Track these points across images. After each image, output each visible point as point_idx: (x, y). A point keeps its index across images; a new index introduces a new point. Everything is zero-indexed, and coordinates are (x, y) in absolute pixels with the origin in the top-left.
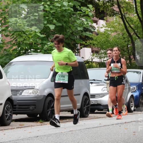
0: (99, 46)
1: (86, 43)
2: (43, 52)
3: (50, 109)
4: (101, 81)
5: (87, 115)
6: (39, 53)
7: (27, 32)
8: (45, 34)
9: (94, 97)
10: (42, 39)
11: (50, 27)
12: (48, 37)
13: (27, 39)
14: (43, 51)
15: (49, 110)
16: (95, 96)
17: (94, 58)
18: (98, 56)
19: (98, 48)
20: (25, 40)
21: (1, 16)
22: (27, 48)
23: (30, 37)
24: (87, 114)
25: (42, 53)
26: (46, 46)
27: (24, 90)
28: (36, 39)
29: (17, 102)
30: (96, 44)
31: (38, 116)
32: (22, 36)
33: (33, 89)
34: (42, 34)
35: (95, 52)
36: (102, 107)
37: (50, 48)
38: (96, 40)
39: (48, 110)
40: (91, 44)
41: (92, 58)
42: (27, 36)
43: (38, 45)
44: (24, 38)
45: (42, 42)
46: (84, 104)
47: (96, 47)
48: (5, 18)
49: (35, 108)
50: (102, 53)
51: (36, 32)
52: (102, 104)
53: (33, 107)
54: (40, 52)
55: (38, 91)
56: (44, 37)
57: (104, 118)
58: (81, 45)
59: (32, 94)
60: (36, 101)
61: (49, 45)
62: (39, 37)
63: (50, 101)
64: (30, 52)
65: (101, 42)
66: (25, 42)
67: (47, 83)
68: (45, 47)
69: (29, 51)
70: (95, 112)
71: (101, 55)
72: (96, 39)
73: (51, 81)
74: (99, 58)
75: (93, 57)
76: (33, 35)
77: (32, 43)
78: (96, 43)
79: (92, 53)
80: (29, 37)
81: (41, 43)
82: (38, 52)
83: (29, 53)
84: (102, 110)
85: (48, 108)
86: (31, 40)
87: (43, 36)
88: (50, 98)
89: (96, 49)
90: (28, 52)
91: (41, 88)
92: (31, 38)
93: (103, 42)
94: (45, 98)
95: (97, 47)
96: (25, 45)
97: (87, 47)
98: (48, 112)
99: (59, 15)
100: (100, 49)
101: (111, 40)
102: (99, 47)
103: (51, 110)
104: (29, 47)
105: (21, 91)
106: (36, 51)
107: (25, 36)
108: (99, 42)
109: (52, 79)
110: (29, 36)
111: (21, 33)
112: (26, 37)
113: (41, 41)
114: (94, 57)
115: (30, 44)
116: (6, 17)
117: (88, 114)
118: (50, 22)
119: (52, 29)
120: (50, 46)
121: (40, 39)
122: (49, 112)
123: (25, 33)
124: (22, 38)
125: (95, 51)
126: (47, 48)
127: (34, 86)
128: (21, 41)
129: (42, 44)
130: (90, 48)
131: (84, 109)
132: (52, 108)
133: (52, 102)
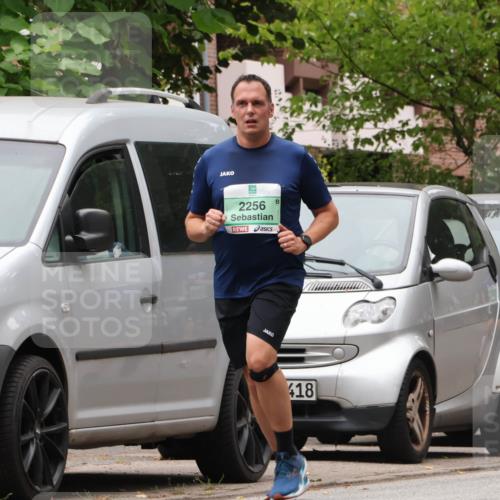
0: (331, 50)
1: (253, 30)
3: (38, 431)
4: (342, 263)
5: (256, 469)
9: (301, 360)
15: (31, 435)
16: (303, 351)
17: (299, 126)
18: (321, 114)
19: (324, 63)
24: (259, 461)
30: (311, 40)
35: (307, 90)
36: (343, 423)
38: (312, 16)
39: (25, 438)
40: (280, 37)
41: (286, 124)
46: (239, 400)
47: (313, 60)
50: (346, 96)
52: (346, 405)
57: (361, 487)
58: (223, 42)
63: (40, 380)
65: (341, 26)
70: (305, 448)
71: (344, 108)
72: (316, 6)
73: (46, 262)
74: (327, 123)
75: (293, 122)
78: (313, 34)
79: (289, 95)
84: (344, 438)
85: (26, 425)
89: (310, 70)
93: (352, 26)
94: (6, 368)
95: (318, 59)
97: (257, 59)
98: (25, 447)
100: (334, 68)
101: (405, 17)
102: (333, 60)
103: (42, 437)
108: (329, 29)
114: (301, 119)
117: (265, 459)
122: (32, 450)
125: (306, 80)
126: (20, 62)
130: (279, 61)
131: (240, 432)
132: (50, 420)
133: (52, 386)
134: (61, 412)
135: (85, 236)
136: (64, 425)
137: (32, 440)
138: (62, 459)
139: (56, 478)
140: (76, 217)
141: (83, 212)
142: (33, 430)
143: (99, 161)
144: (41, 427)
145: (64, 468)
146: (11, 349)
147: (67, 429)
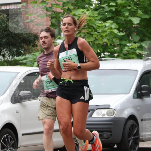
2: (122, 57)
3: (132, 138)
6: (117, 58)
7: (100, 29)
8: (125, 32)
10: (121, 38)
11: (133, 21)
12: (128, 35)
13: (99, 39)
14: (122, 55)
15: (130, 138)
20: (96, 40)
21: (64, 6)
22: (99, 51)
23: (104, 35)
25: (121, 59)
26: (126, 48)
27: (95, 110)
28: (111, 38)
29: (86, 126)
31: (116, 146)
32: (92, 35)
33: (108, 108)
34: (120, 31)
37: (132, 51)
39: (129, 139)
42: (100, 35)
43: (115, 46)
44: (95, 38)
45: (121, 42)
48: (69, 9)
49: (111, 135)
51: (111, 28)
53: (107, 134)
54: (118, 56)
55: (115, 112)
56: (124, 36)
59: (106, 116)
60: (112, 126)
61: (130, 46)
62: (116, 36)
63: (132, 125)
64: (103, 57)
66: (96, 42)
67: (128, 100)
68: (124, 50)
69: (102, 55)
73: (134, 98)
76: (107, 33)
77: (107, 44)
80: (102, 36)
81: (118, 43)
82: (114, 57)
83: (102, 59)
85: (129, 136)
86: (105, 40)
87: (121, 34)
88: (131, 122)
90: (101, 57)
91: (119, 108)
92: (105, 37)
94: (124, 123)
96: (96, 47)
98: (129, 141)
99: (146, 3)
103: (133, 139)
104: (102, 50)
105: (91, 112)
106: (112, 55)
107: (96, 34)
109: (135, 95)
110: (102, 34)
111: (90, 30)
112: (97, 36)
113: (118, 41)
115: (103, 45)
116: (70, 7)
118: (133, 14)
119: (136, 24)
120: (132, 49)
121: (117, 38)
122: (131, 142)
123: (96, 31)
124: (92, 38)
126: (127, 51)
127: (110, 105)
128: (92, 42)
129: (120, 46)
132: (135, 135)
133: (136, 127)
134: (138, 133)
135: (143, 92)
136: (139, 136)
137: (131, 139)
138: (138, 144)
139: (137, 149)
140: (141, 88)
141: (143, 86)
142: (131, 137)
143: (146, 74)
144: (133, 136)
145: (139, 146)
146: (126, 118)
147: (139, 137)
